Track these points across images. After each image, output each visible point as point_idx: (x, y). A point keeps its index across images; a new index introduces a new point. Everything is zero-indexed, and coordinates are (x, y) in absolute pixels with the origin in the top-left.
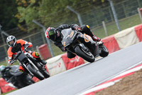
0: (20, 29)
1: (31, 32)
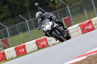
0: (51, 6)
1: (59, 8)
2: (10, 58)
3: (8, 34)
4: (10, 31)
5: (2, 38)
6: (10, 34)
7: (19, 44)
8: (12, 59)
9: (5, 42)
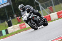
2: (54, 19)
3: (53, 4)
4: (54, 2)
5: (49, 7)
6: (54, 4)
7: (59, 11)
8: (55, 20)
9: (51, 9)
